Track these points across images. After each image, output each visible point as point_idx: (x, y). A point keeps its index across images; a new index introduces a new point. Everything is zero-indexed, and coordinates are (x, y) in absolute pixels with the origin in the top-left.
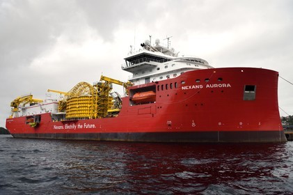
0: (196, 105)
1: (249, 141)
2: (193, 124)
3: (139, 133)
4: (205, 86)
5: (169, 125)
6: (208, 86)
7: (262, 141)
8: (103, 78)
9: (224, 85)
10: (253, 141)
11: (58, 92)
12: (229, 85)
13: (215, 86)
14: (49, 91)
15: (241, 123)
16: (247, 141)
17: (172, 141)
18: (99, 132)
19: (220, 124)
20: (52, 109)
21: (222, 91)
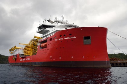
0: (61, 48)
1: (88, 66)
2: (60, 58)
3: (42, 62)
4: (64, 39)
5: (51, 58)
6: (65, 38)
7: (95, 66)
8: (35, 37)
9: (73, 37)
10: (90, 67)
11: (25, 44)
12: (75, 37)
13: (68, 38)
14: (20, 44)
15: (83, 57)
16: (87, 66)
17: (52, 66)
18: (31, 62)
19: (72, 57)
20: (21, 52)
21: (72, 41)
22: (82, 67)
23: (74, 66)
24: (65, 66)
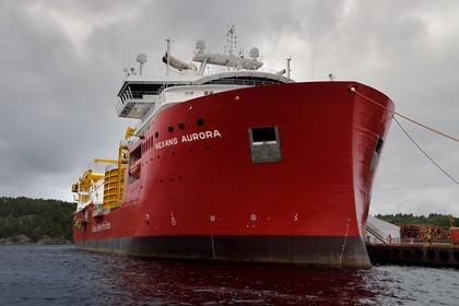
4: (180, 140)
5: (148, 222)
6: (184, 139)
9: (208, 134)
10: (277, 260)
12: (217, 133)
13: (195, 137)
14: (96, 161)
15: (253, 217)
16: (265, 260)
18: (111, 237)
19: (213, 218)
21: (208, 148)
22: (248, 260)
23: (220, 258)
24: (192, 257)
